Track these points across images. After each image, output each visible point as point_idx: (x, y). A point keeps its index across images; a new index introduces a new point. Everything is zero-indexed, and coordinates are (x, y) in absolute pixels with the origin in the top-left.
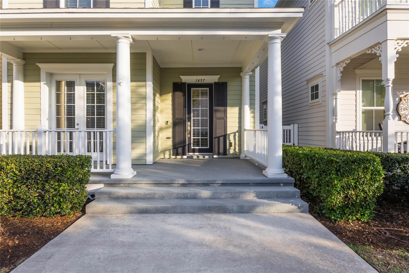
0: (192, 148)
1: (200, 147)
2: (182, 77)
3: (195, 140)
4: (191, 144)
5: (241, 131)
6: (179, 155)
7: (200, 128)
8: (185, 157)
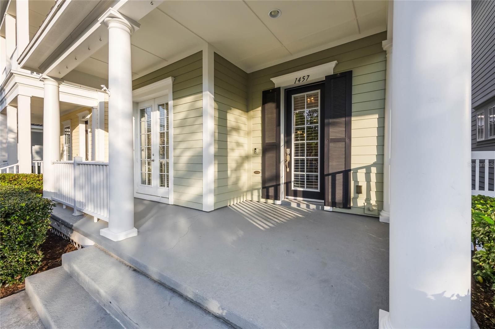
0: (293, 188)
1: (305, 189)
2: (274, 80)
3: (298, 176)
4: (291, 182)
5: (383, 164)
6: (270, 198)
7: (305, 158)
8: (278, 202)
